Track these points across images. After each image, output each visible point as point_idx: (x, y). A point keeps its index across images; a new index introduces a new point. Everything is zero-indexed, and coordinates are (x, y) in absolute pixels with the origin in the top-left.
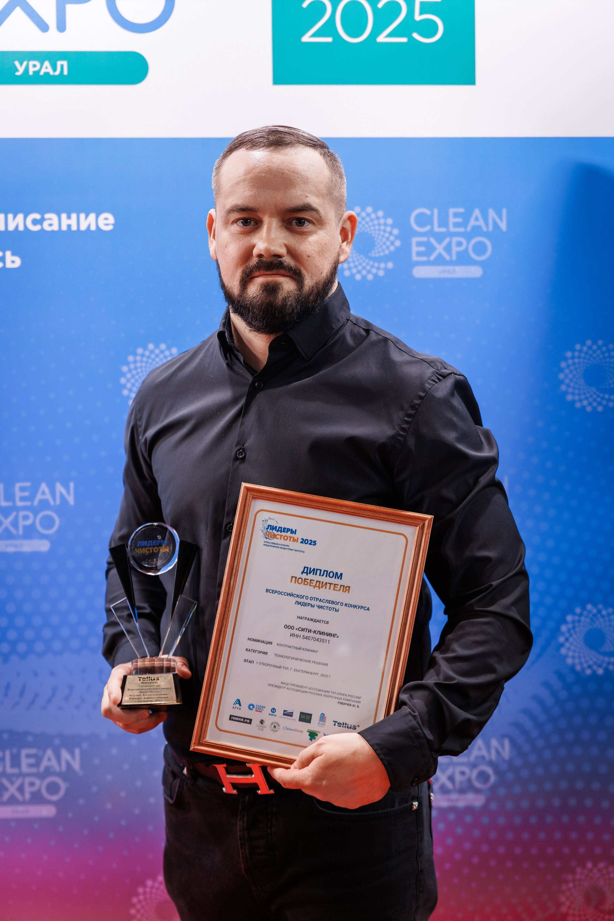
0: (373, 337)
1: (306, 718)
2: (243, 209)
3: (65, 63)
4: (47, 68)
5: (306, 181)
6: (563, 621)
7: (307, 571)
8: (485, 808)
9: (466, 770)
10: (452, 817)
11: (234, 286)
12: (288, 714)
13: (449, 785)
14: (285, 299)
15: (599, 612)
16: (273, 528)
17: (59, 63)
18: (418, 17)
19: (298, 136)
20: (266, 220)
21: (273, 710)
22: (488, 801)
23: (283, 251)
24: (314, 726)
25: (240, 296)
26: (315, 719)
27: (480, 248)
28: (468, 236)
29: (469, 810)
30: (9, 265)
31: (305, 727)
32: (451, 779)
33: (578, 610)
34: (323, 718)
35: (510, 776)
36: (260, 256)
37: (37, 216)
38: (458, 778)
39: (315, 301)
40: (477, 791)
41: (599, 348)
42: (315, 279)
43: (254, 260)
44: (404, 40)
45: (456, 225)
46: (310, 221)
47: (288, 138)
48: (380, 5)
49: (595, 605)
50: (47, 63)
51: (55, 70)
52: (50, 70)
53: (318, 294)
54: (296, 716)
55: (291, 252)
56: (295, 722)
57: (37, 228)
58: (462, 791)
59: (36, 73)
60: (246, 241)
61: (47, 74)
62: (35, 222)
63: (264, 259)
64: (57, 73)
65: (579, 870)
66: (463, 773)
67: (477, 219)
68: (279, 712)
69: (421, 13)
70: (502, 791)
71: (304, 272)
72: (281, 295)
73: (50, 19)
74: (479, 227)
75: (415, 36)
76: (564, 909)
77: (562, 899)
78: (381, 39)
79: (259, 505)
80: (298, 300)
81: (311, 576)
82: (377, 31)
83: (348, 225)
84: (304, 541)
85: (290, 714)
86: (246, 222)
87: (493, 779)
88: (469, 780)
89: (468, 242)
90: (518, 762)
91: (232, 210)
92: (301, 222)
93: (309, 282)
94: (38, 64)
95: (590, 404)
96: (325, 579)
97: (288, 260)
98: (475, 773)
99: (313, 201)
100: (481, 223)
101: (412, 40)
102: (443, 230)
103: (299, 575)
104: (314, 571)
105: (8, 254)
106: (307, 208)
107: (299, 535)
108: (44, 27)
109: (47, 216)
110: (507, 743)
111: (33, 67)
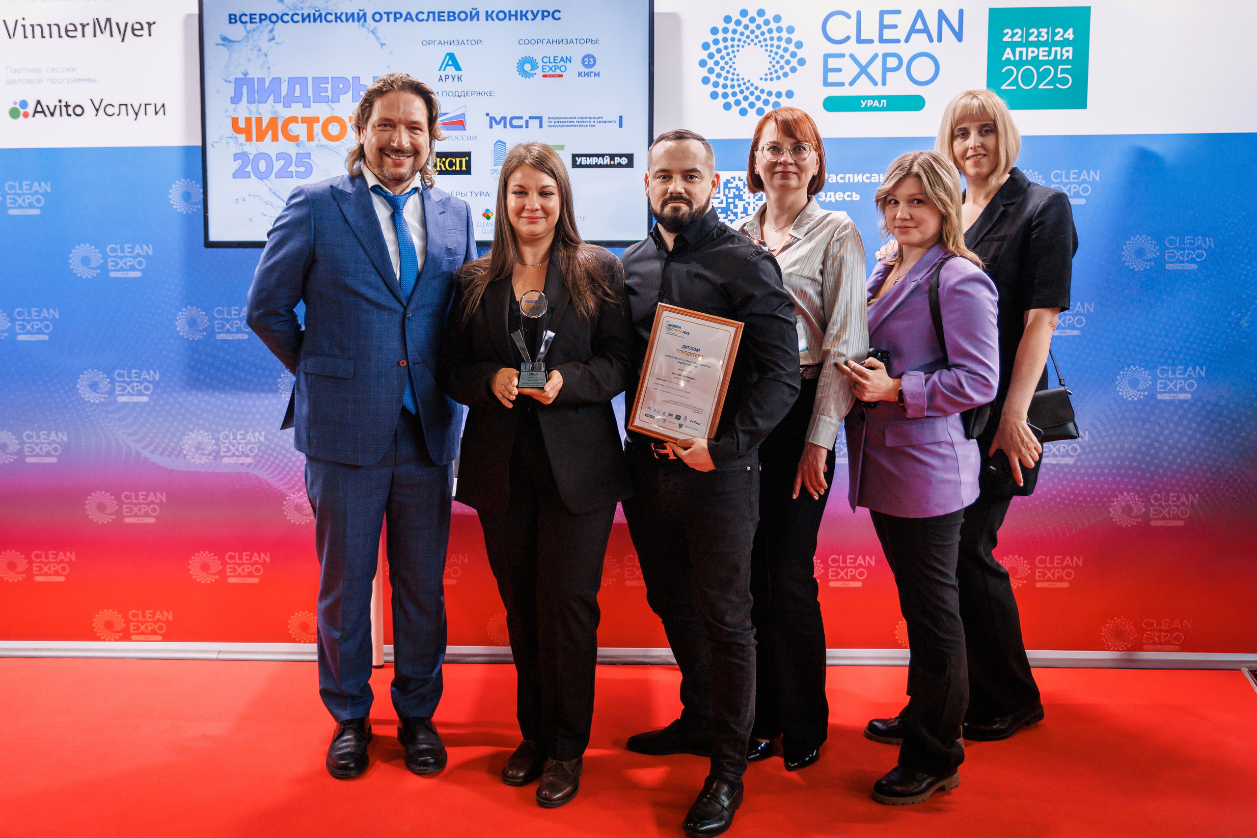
0: (727, 234)
1: (678, 417)
2: (663, 171)
3: (885, 101)
4: (876, 103)
5: (695, 156)
6: (1118, 374)
7: (684, 347)
8: (1075, 465)
9: (1066, 446)
10: (1057, 468)
11: (657, 207)
12: (671, 415)
13: (1057, 453)
14: (683, 215)
15: (1137, 370)
16: (671, 325)
17: (882, 101)
18: (1059, 76)
19: (691, 134)
20: (674, 176)
21: (664, 413)
22: (1076, 461)
23: (683, 191)
24: (681, 421)
25: (661, 213)
26: (682, 418)
27: (1085, 190)
28: (1080, 184)
29: (1066, 465)
30: (854, 199)
31: (678, 422)
32: (1058, 450)
33: (1126, 369)
34: (686, 418)
35: (1087, 449)
36: (671, 193)
37: (869, 175)
38: (1062, 450)
39: (698, 216)
40: (1071, 456)
41: (1143, 239)
42: (699, 205)
43: (668, 195)
44: (1052, 87)
45: (1074, 178)
46: (696, 177)
47: (686, 135)
48: (1041, 70)
49: (1135, 366)
50: (876, 101)
51: (880, 104)
52: (878, 105)
53: (700, 212)
54: (674, 416)
55: (687, 191)
56: (673, 419)
57: (868, 181)
58: (1063, 456)
59: (871, 106)
60: (663, 187)
61: (876, 106)
62: (867, 178)
63: (673, 195)
64: (881, 106)
65: (1120, 496)
66: (1064, 447)
67: (1084, 175)
68: (667, 414)
69: (1061, 74)
70: (1083, 457)
71: (693, 201)
72: (681, 213)
73: (879, 79)
74: (1085, 179)
75: (1058, 85)
76: (1111, 515)
77: (1111, 510)
78: (1041, 87)
79: (665, 313)
80: (690, 215)
81: (686, 350)
82: (1038, 83)
83: (716, 180)
84: (684, 332)
85: (672, 415)
86: (664, 177)
87: (1079, 451)
88: (1067, 451)
89: (1079, 187)
90: (1092, 442)
91: (658, 172)
92: (692, 177)
93: (695, 207)
94: (872, 101)
95: (1137, 267)
96: (692, 351)
97: (685, 195)
98: (1070, 447)
99: (699, 167)
100: (1086, 177)
101: (1056, 87)
102: (1067, 181)
103: (680, 349)
104: (687, 347)
105: (854, 193)
106: (695, 170)
107: (682, 329)
108: (875, 83)
109: (873, 175)
110: (1087, 432)
111: (870, 103)
